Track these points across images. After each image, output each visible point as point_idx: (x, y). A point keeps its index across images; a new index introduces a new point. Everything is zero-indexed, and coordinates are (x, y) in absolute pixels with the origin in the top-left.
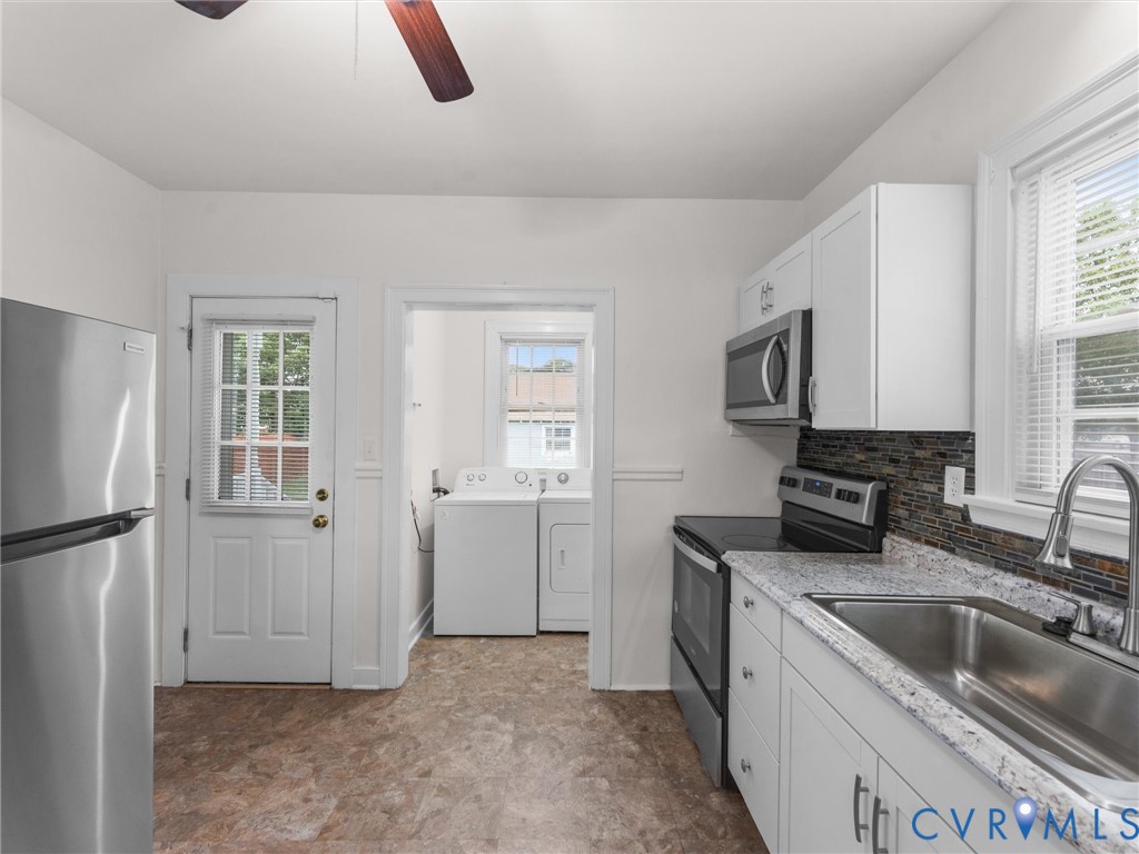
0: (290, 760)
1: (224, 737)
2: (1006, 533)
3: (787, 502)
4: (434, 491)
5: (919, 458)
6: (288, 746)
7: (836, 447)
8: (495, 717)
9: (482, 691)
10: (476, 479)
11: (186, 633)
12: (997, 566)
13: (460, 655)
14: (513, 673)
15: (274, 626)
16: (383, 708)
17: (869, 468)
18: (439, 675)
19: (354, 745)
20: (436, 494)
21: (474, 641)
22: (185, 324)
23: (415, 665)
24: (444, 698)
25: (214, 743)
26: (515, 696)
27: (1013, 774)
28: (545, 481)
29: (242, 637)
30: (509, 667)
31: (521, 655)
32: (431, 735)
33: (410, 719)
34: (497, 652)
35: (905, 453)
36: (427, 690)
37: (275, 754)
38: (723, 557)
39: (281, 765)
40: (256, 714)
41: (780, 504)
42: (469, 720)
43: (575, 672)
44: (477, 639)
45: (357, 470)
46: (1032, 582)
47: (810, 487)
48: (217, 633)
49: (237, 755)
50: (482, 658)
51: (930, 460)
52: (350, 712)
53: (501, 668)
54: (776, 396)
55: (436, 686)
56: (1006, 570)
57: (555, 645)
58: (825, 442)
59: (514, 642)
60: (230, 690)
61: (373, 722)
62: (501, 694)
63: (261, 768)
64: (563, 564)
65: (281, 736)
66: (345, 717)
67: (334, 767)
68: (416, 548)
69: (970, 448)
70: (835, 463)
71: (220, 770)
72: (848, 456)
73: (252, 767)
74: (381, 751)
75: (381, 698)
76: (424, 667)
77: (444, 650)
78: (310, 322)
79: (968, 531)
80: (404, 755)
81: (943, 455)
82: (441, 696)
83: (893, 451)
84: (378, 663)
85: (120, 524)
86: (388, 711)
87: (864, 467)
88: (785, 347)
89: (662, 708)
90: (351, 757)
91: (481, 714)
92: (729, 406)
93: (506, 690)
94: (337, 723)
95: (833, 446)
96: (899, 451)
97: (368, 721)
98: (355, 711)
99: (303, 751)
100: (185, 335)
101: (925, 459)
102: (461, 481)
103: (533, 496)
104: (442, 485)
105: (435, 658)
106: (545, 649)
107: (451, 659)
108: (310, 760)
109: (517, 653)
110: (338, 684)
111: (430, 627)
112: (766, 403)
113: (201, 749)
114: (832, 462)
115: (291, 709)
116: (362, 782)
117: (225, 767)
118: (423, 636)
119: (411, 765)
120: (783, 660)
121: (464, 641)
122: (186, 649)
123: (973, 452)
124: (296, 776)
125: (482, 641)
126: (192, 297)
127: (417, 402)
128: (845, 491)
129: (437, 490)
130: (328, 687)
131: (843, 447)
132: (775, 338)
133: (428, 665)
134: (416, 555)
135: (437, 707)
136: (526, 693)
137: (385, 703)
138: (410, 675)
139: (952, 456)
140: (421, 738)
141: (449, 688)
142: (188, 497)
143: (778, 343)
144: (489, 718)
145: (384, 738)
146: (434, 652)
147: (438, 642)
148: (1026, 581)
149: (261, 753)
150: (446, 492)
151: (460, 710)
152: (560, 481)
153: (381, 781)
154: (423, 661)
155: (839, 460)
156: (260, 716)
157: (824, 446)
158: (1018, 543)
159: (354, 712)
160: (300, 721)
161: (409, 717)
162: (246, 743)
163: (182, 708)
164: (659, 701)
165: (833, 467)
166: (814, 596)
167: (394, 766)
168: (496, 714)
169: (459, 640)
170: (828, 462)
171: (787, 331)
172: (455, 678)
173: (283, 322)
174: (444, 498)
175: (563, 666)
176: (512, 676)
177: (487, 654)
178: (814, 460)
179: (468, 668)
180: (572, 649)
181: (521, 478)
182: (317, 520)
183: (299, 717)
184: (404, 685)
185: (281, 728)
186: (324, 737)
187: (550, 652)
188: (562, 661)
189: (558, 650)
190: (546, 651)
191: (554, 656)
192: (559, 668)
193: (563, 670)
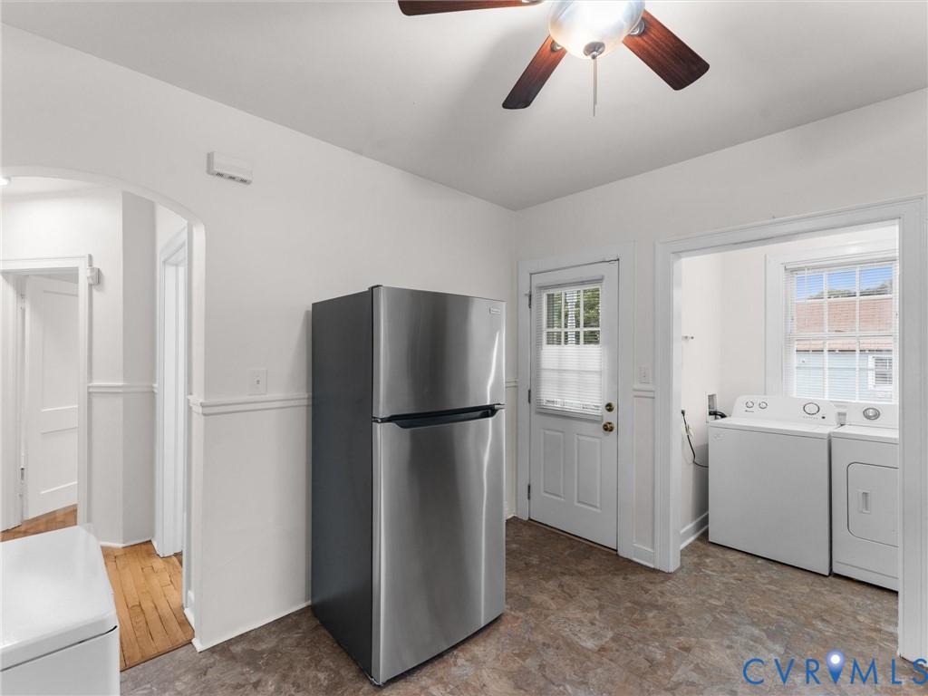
0: (584, 592)
1: (547, 561)
4: (710, 414)
6: (583, 581)
8: (763, 633)
9: (752, 604)
10: (756, 406)
11: (529, 487)
13: (733, 566)
14: (791, 601)
15: (578, 498)
16: (655, 583)
18: (709, 576)
19: (629, 602)
20: (713, 417)
21: (750, 558)
22: (527, 292)
23: (688, 560)
24: (711, 597)
25: (541, 562)
26: (790, 624)
28: (845, 414)
29: (559, 499)
30: (788, 595)
31: (806, 589)
32: (694, 621)
33: (679, 601)
34: (775, 577)
36: (696, 584)
37: (575, 584)
39: (578, 592)
40: (566, 553)
42: (735, 625)
44: (756, 559)
45: (635, 390)
48: (546, 492)
49: (552, 575)
50: (757, 576)
52: (629, 576)
53: (777, 592)
55: (705, 584)
57: (853, 594)
59: (799, 574)
60: (553, 533)
61: (647, 591)
62: (774, 616)
63: (565, 589)
64: (867, 508)
65: (581, 574)
66: (624, 579)
67: (613, 610)
68: (691, 462)
71: (543, 579)
73: (561, 586)
74: (650, 615)
75: (654, 575)
76: (697, 565)
77: (718, 557)
78: (600, 280)
80: (669, 626)
82: (708, 593)
84: (653, 548)
85: (489, 411)
86: (659, 587)
90: (626, 609)
91: (749, 624)
93: (780, 614)
94: (618, 581)
97: (642, 588)
98: (634, 578)
99: (593, 590)
100: (528, 298)
102: (739, 406)
103: (825, 429)
104: (719, 409)
105: (708, 560)
107: (723, 567)
108: (597, 598)
109: (800, 587)
110: (622, 553)
111: (705, 535)
113: (534, 562)
115: (588, 558)
116: (633, 630)
117: (547, 579)
118: (698, 539)
119: (674, 636)
121: (739, 555)
122: (529, 498)
124: (587, 604)
125: (760, 561)
126: (531, 274)
127: (689, 336)
129: (714, 413)
130: (615, 553)
133: (698, 564)
134: (691, 467)
135: (704, 601)
136: (805, 625)
137: (657, 580)
138: (682, 567)
140: (685, 620)
141: (718, 590)
142: (529, 401)
144: (756, 632)
145: (654, 606)
146: (707, 556)
147: (712, 549)
149: (566, 579)
150: (723, 416)
151: (726, 612)
152: (868, 417)
153: (648, 637)
154: (696, 560)
156: (569, 555)
159: (632, 577)
160: (593, 569)
161: (677, 599)
162: (558, 569)
163: (526, 534)
167: (659, 631)
168: (765, 631)
169: (733, 553)
172: (724, 583)
173: (582, 283)
174: (721, 421)
175: (861, 618)
176: (790, 605)
177: (763, 575)
179: (741, 580)
181: (812, 410)
182: (605, 425)
183: (593, 566)
184: (675, 573)
185: (581, 568)
186: (608, 586)
187: (844, 599)
188: (860, 612)
189: (858, 600)
190: (839, 596)
191: (850, 604)
192: (855, 618)
193: (858, 621)
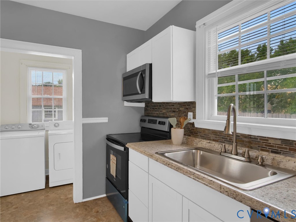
2: (204, 129)
3: (143, 127)
5: (181, 110)
7: (157, 109)
12: (202, 138)
13: (12, 203)
14: (39, 205)
17: (167, 114)
26: (42, 214)
27: (224, 188)
30: (38, 203)
31: (43, 197)
34: (31, 198)
35: (177, 109)
38: (126, 146)
41: (140, 128)
43: (67, 198)
46: (210, 141)
47: (151, 121)
50: (24, 202)
51: (184, 110)
53: (33, 204)
54: (141, 91)
56: (204, 139)
58: (153, 107)
62: (35, 214)
64: (60, 159)
69: (194, 106)
70: (157, 114)
72: (160, 111)
79: (194, 130)
81: (187, 109)
83: (173, 108)
87: (165, 114)
88: (144, 75)
89: (103, 203)
92: (124, 96)
95: (156, 109)
96: (175, 109)
101: (182, 110)
106: (53, 193)
107: (7, 206)
109: (41, 197)
112: (138, 94)
114: (156, 113)
120: (149, 175)
123: (195, 107)
125: (23, 195)
128: (161, 122)
131: (159, 108)
132: (141, 72)
139: (190, 109)
143: (141, 74)
148: (209, 141)
152: (56, 126)
155: (158, 113)
157: (153, 109)
158: (207, 131)
164: (101, 201)
165: (156, 115)
166: (159, 153)
170: (154, 114)
171: (145, 70)
175: (62, 198)
177: (26, 200)
178: (150, 113)
179: (17, 208)
180: (65, 190)
187: (56, 193)
188: (61, 195)
189: (59, 192)
190: (54, 193)
191: (58, 194)
192: (60, 198)
193: (62, 199)
